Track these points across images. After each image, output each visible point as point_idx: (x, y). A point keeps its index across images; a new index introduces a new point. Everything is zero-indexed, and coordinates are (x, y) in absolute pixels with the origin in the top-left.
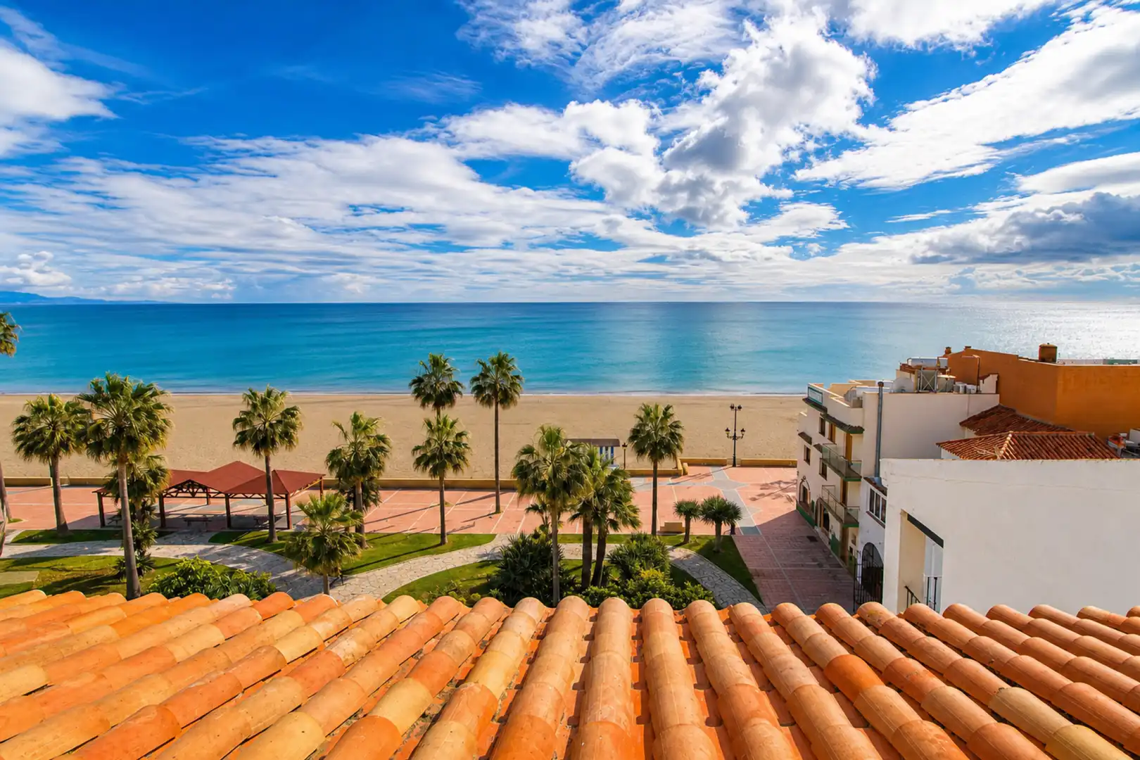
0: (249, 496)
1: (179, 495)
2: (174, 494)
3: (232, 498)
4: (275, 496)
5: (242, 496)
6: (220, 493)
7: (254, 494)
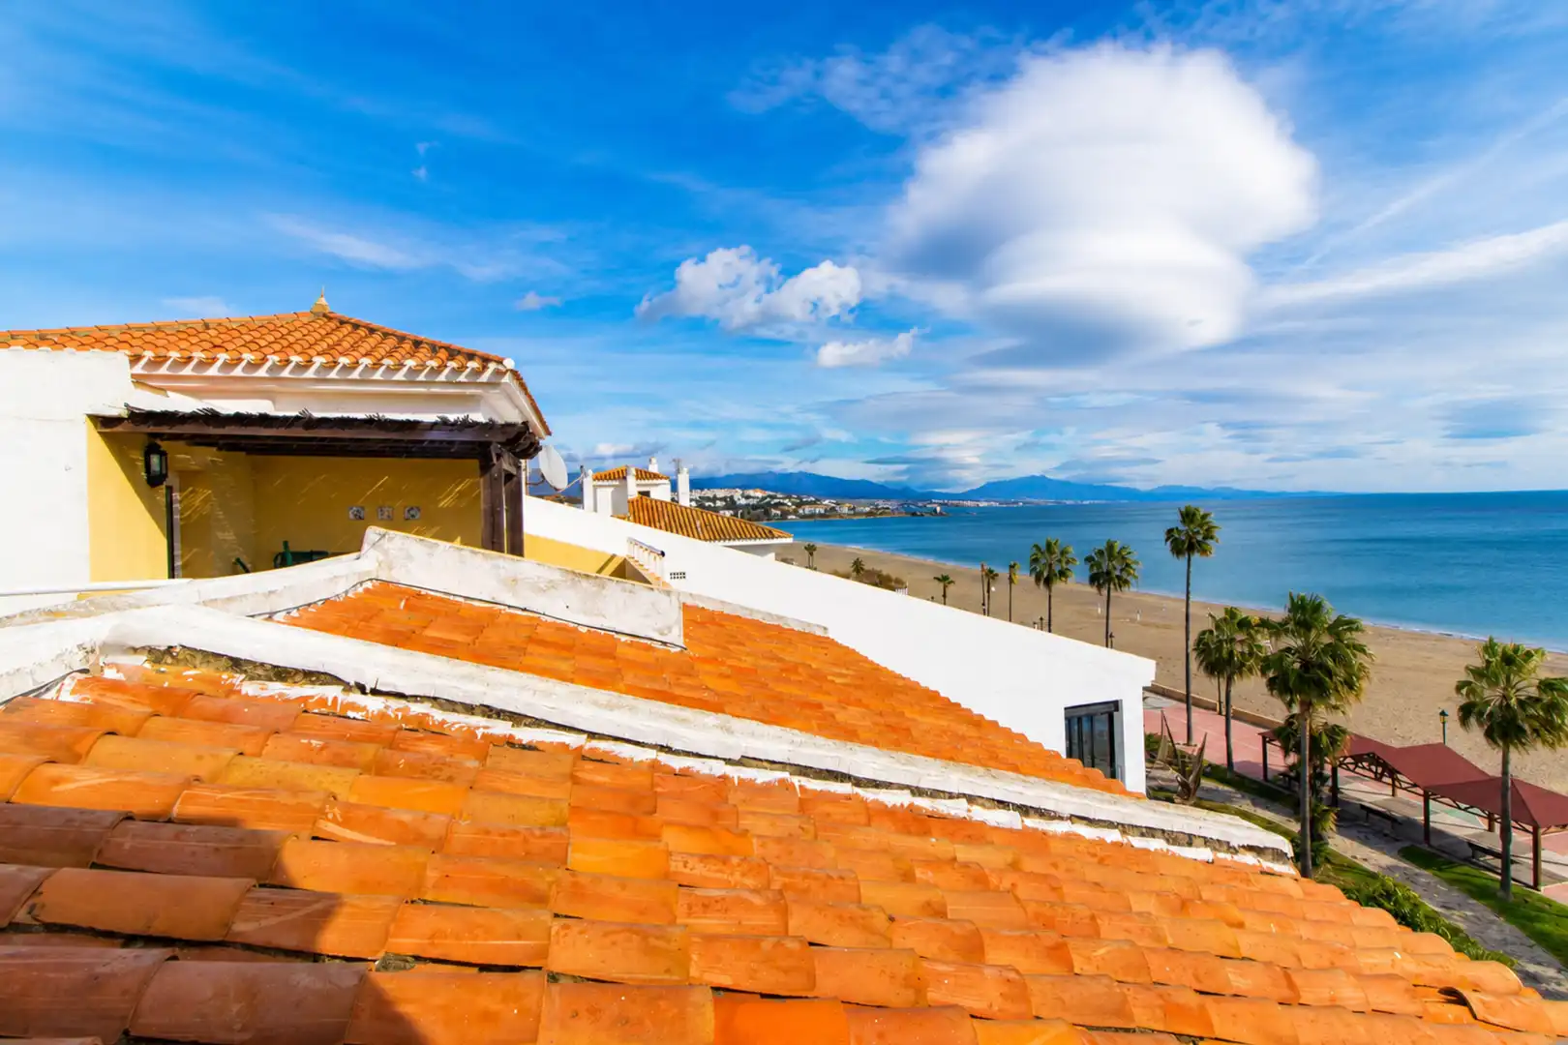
0: (1463, 806)
1: (1357, 770)
2: (1351, 767)
3: (1434, 799)
4: (1513, 823)
5: (1452, 803)
6: (1415, 785)
7: (1472, 807)
